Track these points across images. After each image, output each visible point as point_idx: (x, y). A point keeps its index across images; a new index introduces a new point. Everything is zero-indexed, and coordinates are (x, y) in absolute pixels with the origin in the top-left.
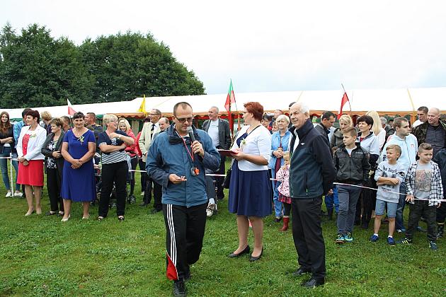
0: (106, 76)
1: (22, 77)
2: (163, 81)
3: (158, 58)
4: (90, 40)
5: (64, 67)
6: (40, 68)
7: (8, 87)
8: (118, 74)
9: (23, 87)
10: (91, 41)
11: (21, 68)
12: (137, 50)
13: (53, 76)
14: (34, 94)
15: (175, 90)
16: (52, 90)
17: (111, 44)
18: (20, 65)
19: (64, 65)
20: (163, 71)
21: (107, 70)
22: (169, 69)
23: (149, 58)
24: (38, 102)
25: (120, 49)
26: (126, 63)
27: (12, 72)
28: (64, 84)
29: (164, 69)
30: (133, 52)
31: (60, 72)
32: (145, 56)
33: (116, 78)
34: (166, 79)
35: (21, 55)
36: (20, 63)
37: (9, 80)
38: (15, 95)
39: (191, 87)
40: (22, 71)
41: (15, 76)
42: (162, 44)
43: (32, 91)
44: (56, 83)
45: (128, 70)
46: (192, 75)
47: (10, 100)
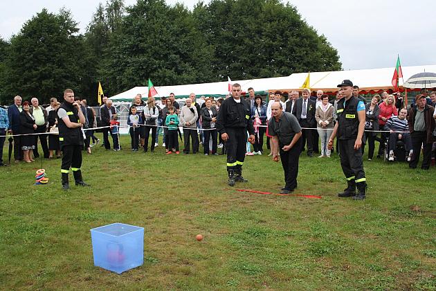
0: (226, 45)
1: (143, 51)
2: (292, 51)
3: (285, 23)
4: (202, 4)
5: (183, 39)
6: (161, 40)
7: (128, 63)
8: (241, 42)
9: (145, 62)
10: (204, 5)
11: (141, 41)
12: (262, 15)
13: (174, 48)
14: (155, 70)
15: (306, 60)
16: (174, 64)
17: (229, 7)
18: (141, 38)
19: (183, 35)
20: (292, 39)
21: (228, 39)
22: (298, 35)
23: (274, 24)
24: (160, 78)
25: (241, 14)
26: (249, 31)
27: (132, 47)
28: (185, 57)
29: (293, 35)
30: (256, 16)
31: (180, 44)
32: (271, 21)
33: (238, 47)
34: (295, 48)
35: (141, 27)
36: (139, 36)
37: (129, 55)
38: (137, 71)
39: (324, 55)
40: (142, 45)
41: (136, 50)
42: (287, 5)
43: (155, 66)
44: (178, 56)
45: (251, 38)
46: (323, 40)
47: (131, 77)
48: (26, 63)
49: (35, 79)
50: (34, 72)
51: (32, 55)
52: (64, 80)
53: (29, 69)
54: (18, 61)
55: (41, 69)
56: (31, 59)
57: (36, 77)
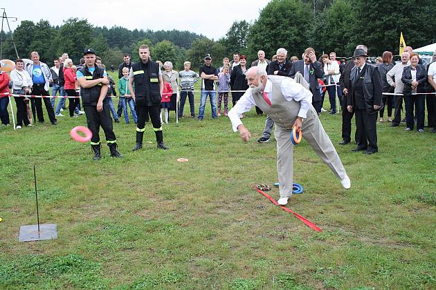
48: (372, 12)
49: (378, 30)
50: (378, 22)
51: (377, 5)
52: (410, 30)
53: (374, 19)
54: (364, 11)
55: (385, 18)
56: (376, 9)
57: (380, 27)
